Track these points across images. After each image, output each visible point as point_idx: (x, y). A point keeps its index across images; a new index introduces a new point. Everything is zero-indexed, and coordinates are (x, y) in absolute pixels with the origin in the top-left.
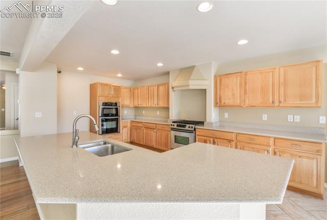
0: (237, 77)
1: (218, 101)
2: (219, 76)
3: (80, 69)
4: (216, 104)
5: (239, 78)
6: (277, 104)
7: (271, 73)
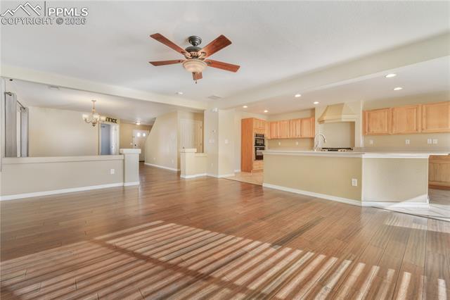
0: (385, 112)
1: (367, 131)
2: (368, 111)
3: (245, 107)
4: (364, 132)
5: (386, 113)
6: (420, 131)
7: (415, 110)
